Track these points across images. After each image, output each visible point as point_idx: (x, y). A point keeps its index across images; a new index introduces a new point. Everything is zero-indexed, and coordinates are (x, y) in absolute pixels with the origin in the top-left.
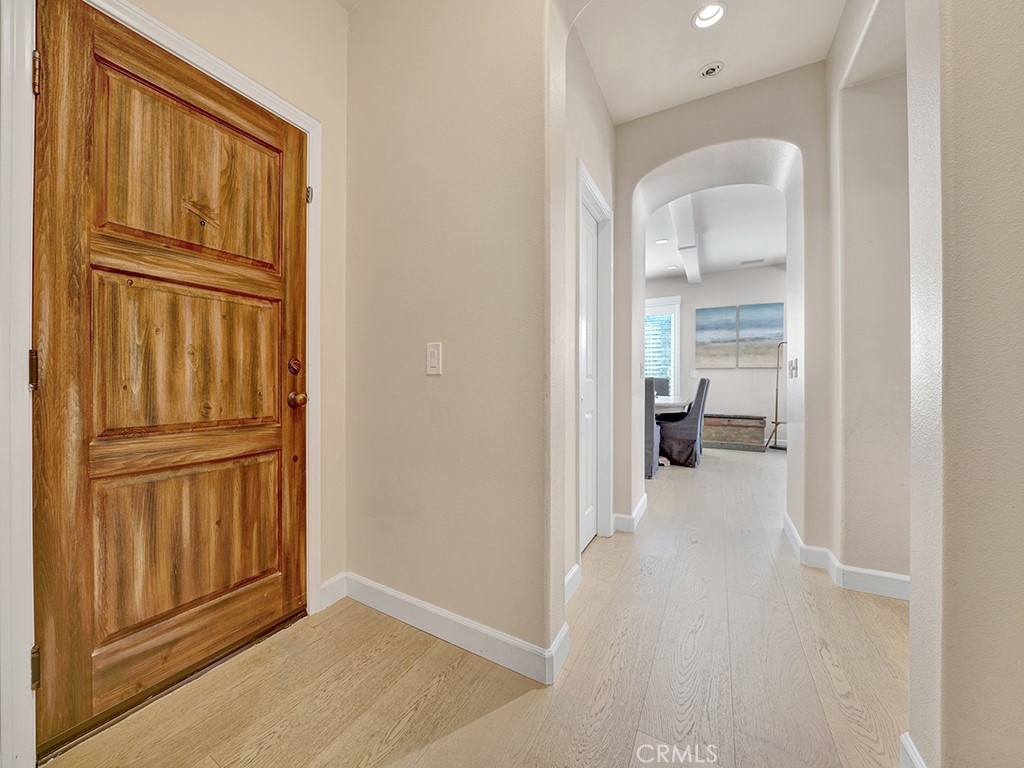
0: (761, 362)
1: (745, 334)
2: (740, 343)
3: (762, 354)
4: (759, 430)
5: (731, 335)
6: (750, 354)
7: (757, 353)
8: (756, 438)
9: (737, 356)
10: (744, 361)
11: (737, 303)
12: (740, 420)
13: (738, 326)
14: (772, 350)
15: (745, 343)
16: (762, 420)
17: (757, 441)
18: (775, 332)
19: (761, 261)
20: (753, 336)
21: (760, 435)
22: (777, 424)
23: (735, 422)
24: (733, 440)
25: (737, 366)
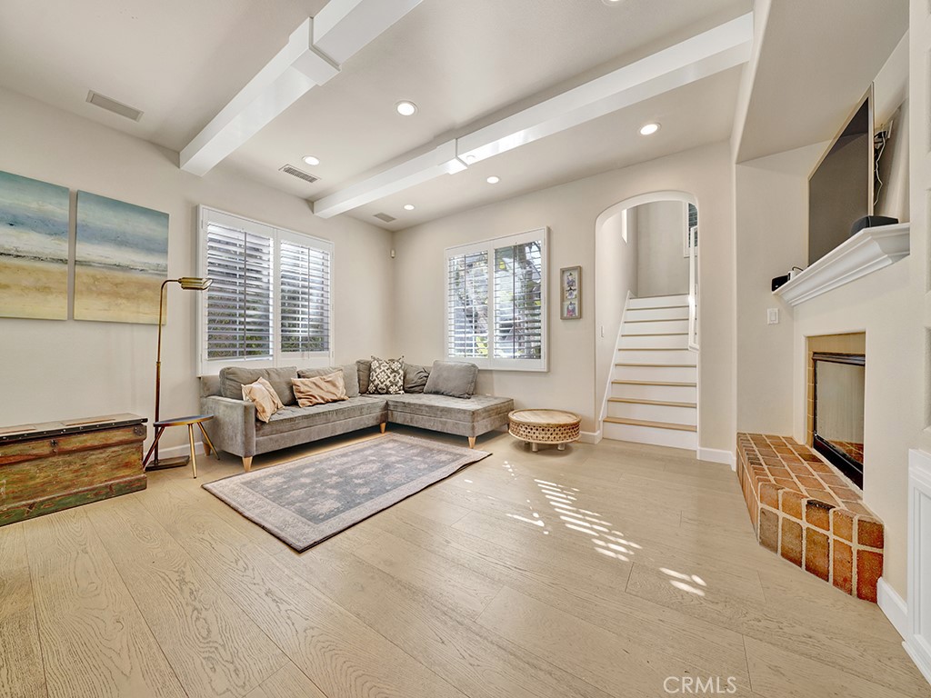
0: (126, 311)
1: (86, 251)
2: (78, 269)
3: (128, 297)
4: (131, 449)
5: (60, 248)
6: (100, 293)
7: (116, 295)
8: (127, 465)
9: (72, 295)
10: (88, 307)
11: (74, 185)
12: (85, 437)
13: (74, 231)
14: (147, 291)
15: (89, 271)
16: (138, 425)
17: (127, 472)
18: (153, 260)
19: (134, 114)
20: (108, 261)
21: (135, 457)
22: (160, 428)
23: (76, 442)
24: (66, 488)
25: (71, 317)
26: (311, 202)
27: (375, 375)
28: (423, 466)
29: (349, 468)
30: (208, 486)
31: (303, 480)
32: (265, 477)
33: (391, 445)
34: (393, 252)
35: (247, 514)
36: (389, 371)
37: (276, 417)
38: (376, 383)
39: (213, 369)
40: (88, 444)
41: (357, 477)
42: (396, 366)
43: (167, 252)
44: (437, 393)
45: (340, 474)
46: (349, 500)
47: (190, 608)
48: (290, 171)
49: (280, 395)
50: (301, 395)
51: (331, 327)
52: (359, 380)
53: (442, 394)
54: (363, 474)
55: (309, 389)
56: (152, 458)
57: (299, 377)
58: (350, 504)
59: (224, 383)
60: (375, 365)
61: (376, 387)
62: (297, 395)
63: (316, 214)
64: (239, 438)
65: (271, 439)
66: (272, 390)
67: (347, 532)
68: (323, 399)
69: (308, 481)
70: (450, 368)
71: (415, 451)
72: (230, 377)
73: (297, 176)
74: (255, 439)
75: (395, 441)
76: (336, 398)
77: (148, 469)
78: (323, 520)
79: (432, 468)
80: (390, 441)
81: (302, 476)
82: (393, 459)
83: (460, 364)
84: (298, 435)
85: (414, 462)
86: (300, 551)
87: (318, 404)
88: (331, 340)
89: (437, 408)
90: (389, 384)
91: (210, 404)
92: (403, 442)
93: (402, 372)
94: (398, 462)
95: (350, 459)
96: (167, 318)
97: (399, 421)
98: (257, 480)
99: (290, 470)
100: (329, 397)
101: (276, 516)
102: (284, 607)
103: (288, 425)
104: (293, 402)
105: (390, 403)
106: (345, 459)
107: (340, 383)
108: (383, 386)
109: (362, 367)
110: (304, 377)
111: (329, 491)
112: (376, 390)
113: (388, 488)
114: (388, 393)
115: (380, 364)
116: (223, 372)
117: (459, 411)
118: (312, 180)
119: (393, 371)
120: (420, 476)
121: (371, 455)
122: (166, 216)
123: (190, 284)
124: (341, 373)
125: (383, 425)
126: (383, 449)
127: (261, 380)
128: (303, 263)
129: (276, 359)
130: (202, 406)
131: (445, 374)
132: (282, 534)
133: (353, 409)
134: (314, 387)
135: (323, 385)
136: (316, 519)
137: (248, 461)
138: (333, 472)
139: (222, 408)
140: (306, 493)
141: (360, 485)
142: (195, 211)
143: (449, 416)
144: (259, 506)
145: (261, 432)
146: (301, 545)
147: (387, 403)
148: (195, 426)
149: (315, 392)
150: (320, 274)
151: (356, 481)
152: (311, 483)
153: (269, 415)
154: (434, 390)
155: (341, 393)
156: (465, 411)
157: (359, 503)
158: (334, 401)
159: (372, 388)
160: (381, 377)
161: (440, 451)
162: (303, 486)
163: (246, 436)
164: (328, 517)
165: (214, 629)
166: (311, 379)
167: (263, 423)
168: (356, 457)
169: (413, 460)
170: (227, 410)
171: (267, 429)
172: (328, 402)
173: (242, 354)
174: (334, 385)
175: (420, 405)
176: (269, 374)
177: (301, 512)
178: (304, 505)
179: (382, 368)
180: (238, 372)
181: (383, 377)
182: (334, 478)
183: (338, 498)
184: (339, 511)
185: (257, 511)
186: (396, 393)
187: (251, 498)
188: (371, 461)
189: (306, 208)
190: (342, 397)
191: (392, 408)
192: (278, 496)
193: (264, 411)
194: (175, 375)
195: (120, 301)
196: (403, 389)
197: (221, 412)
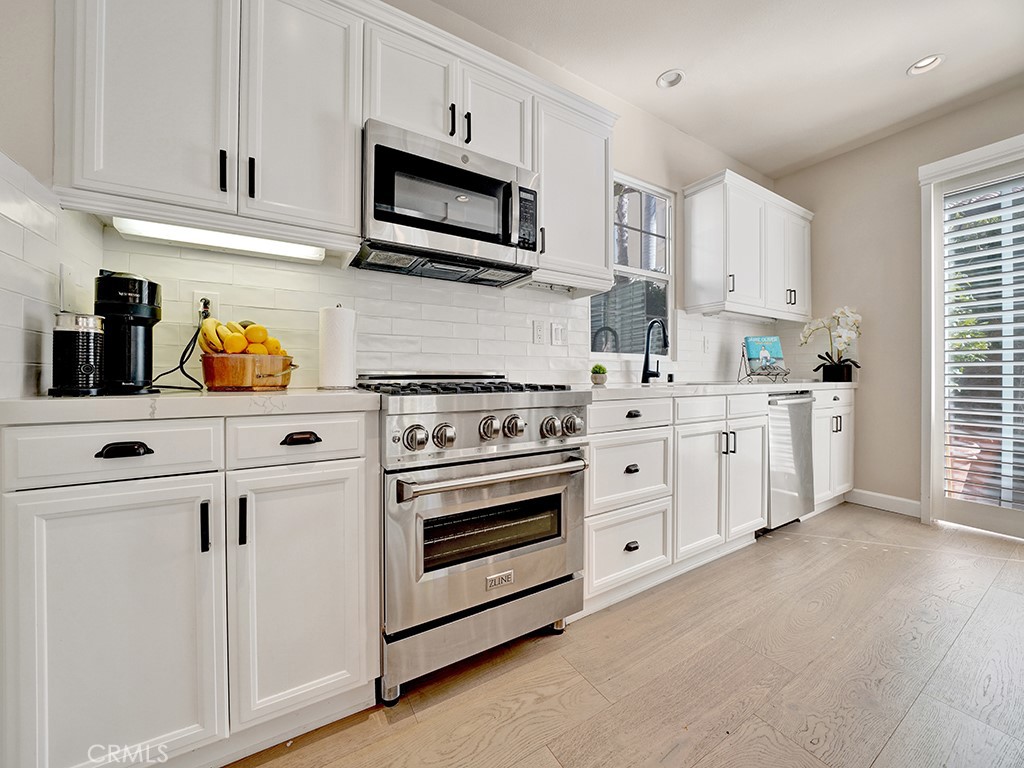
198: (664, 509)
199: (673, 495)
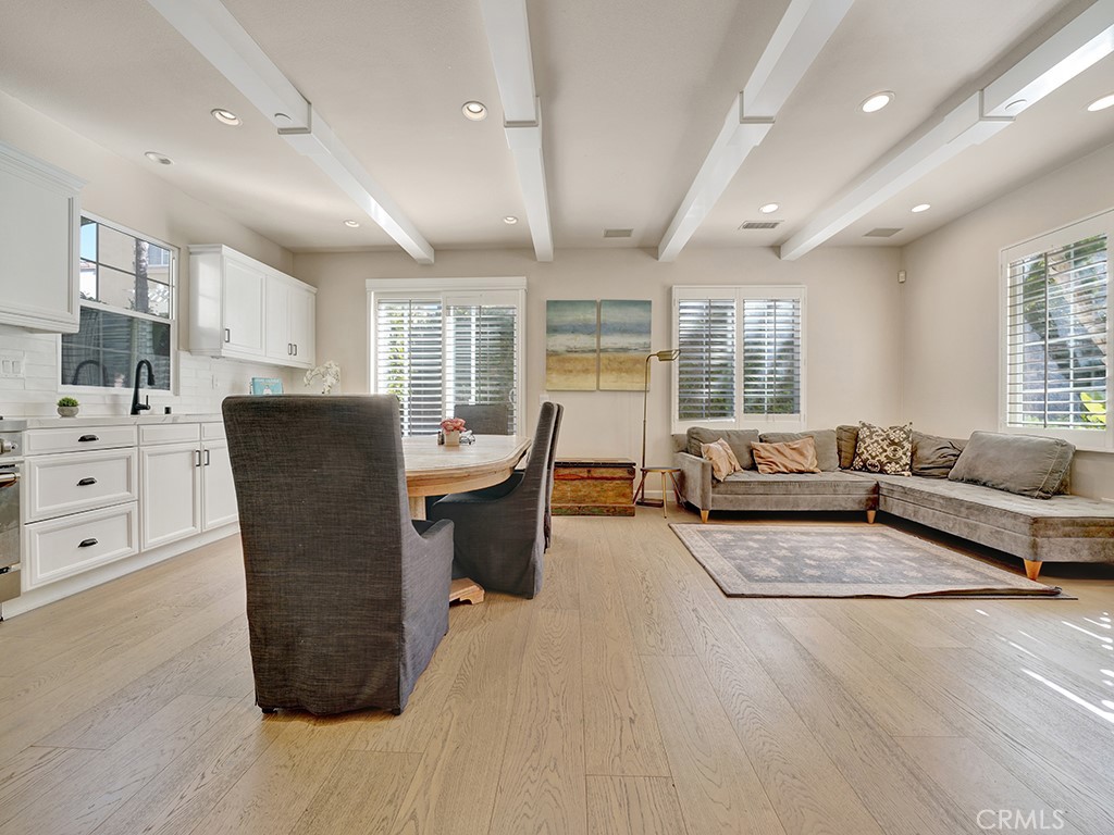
0: (625, 382)
1: (605, 341)
2: (601, 355)
3: (627, 371)
4: (626, 483)
5: (593, 342)
6: (613, 370)
7: (620, 370)
8: (624, 495)
9: (598, 373)
10: (608, 381)
11: (598, 297)
12: (603, 470)
13: (598, 329)
14: (638, 366)
15: (607, 355)
16: (630, 467)
17: (624, 500)
18: (642, 340)
19: (627, 233)
20: (617, 346)
21: (628, 491)
22: (645, 472)
23: (597, 473)
24: (594, 502)
25: (598, 388)
26: (776, 248)
27: (863, 446)
28: (914, 574)
29: (805, 548)
30: (672, 525)
31: (751, 544)
32: (717, 532)
33: (875, 539)
34: (902, 275)
35: (695, 554)
36: (886, 442)
37: (730, 479)
38: (864, 457)
39: (682, 428)
40: (604, 475)
41: (810, 558)
42: (897, 436)
43: (650, 332)
44: (974, 482)
45: (791, 549)
46: (792, 574)
47: (644, 596)
48: (749, 226)
49: (738, 457)
50: (761, 461)
51: (803, 386)
52: (840, 451)
53: (984, 485)
54: (820, 557)
55: (769, 455)
56: (639, 496)
57: (761, 441)
58: (789, 579)
59: (689, 442)
60: (864, 433)
61: (864, 462)
62: (757, 460)
63: (783, 259)
64: (698, 492)
65: (725, 498)
66: (730, 452)
67: (778, 600)
68: (786, 467)
69: (755, 545)
70: (1006, 445)
71: (911, 554)
72: (694, 436)
73: (757, 227)
74: (711, 495)
75: (886, 536)
76: (803, 469)
77: (638, 503)
78: (757, 581)
79: (926, 580)
80: (876, 534)
81: (751, 540)
82: (870, 554)
83: (1027, 438)
84: (754, 500)
85: (901, 566)
86: (729, 596)
87: (779, 472)
88: (803, 401)
89: (961, 503)
90: (883, 459)
91: (679, 459)
92: (895, 540)
93: (908, 446)
94: (874, 559)
95: (810, 539)
96: (651, 386)
97: (896, 512)
98: (710, 532)
99: (742, 532)
100: (795, 466)
101: (716, 563)
102: (703, 624)
103: (742, 488)
104: (753, 467)
105: (882, 485)
106: (804, 538)
107: (810, 452)
108: (875, 462)
109: (844, 435)
110: (766, 441)
111: (773, 560)
112: (864, 466)
113: (845, 579)
114: (882, 471)
115: (872, 433)
116: (689, 431)
117: (1005, 513)
118: (773, 225)
119: (893, 443)
120: (901, 583)
121: (840, 542)
122: (650, 302)
123: (665, 356)
124: (811, 441)
125: (871, 514)
126: (860, 540)
127: (722, 441)
128: (769, 318)
129: (739, 421)
130: (674, 459)
131: (992, 454)
132: (717, 577)
133: (824, 484)
134: (776, 453)
135: (787, 452)
136: (750, 577)
137: (704, 514)
138: (785, 545)
139: (687, 463)
140: (750, 555)
141: (811, 566)
142: (670, 292)
143: (982, 517)
144: (705, 551)
145: (717, 489)
146: (731, 591)
147: (877, 485)
148: (667, 474)
149: (777, 458)
150: (789, 326)
151: (808, 561)
152: (758, 548)
153: (724, 474)
154: (966, 477)
155: (810, 462)
156: (1016, 515)
157: (801, 581)
158: (801, 472)
159: (858, 462)
160: (871, 449)
161: (956, 565)
162: (748, 548)
163: (703, 490)
164: (762, 580)
165: (655, 612)
166: (775, 445)
167: (719, 481)
168: (819, 539)
169: (900, 563)
170: (690, 465)
171: (722, 488)
172: (792, 472)
173: (707, 416)
174: (802, 454)
175: (931, 495)
176: (729, 436)
177: (740, 568)
178: (744, 564)
179: (875, 438)
180: (701, 432)
181: (875, 449)
182: (784, 551)
183: (780, 569)
184: (776, 580)
185: (703, 554)
186: (896, 473)
187: (701, 543)
188: (837, 548)
189: (771, 256)
190: (811, 468)
191: (884, 492)
192: (724, 550)
193: (719, 471)
194: (656, 433)
195: (623, 374)
196: (911, 469)
197: (686, 467)
198: (128, 511)
199: (138, 500)
